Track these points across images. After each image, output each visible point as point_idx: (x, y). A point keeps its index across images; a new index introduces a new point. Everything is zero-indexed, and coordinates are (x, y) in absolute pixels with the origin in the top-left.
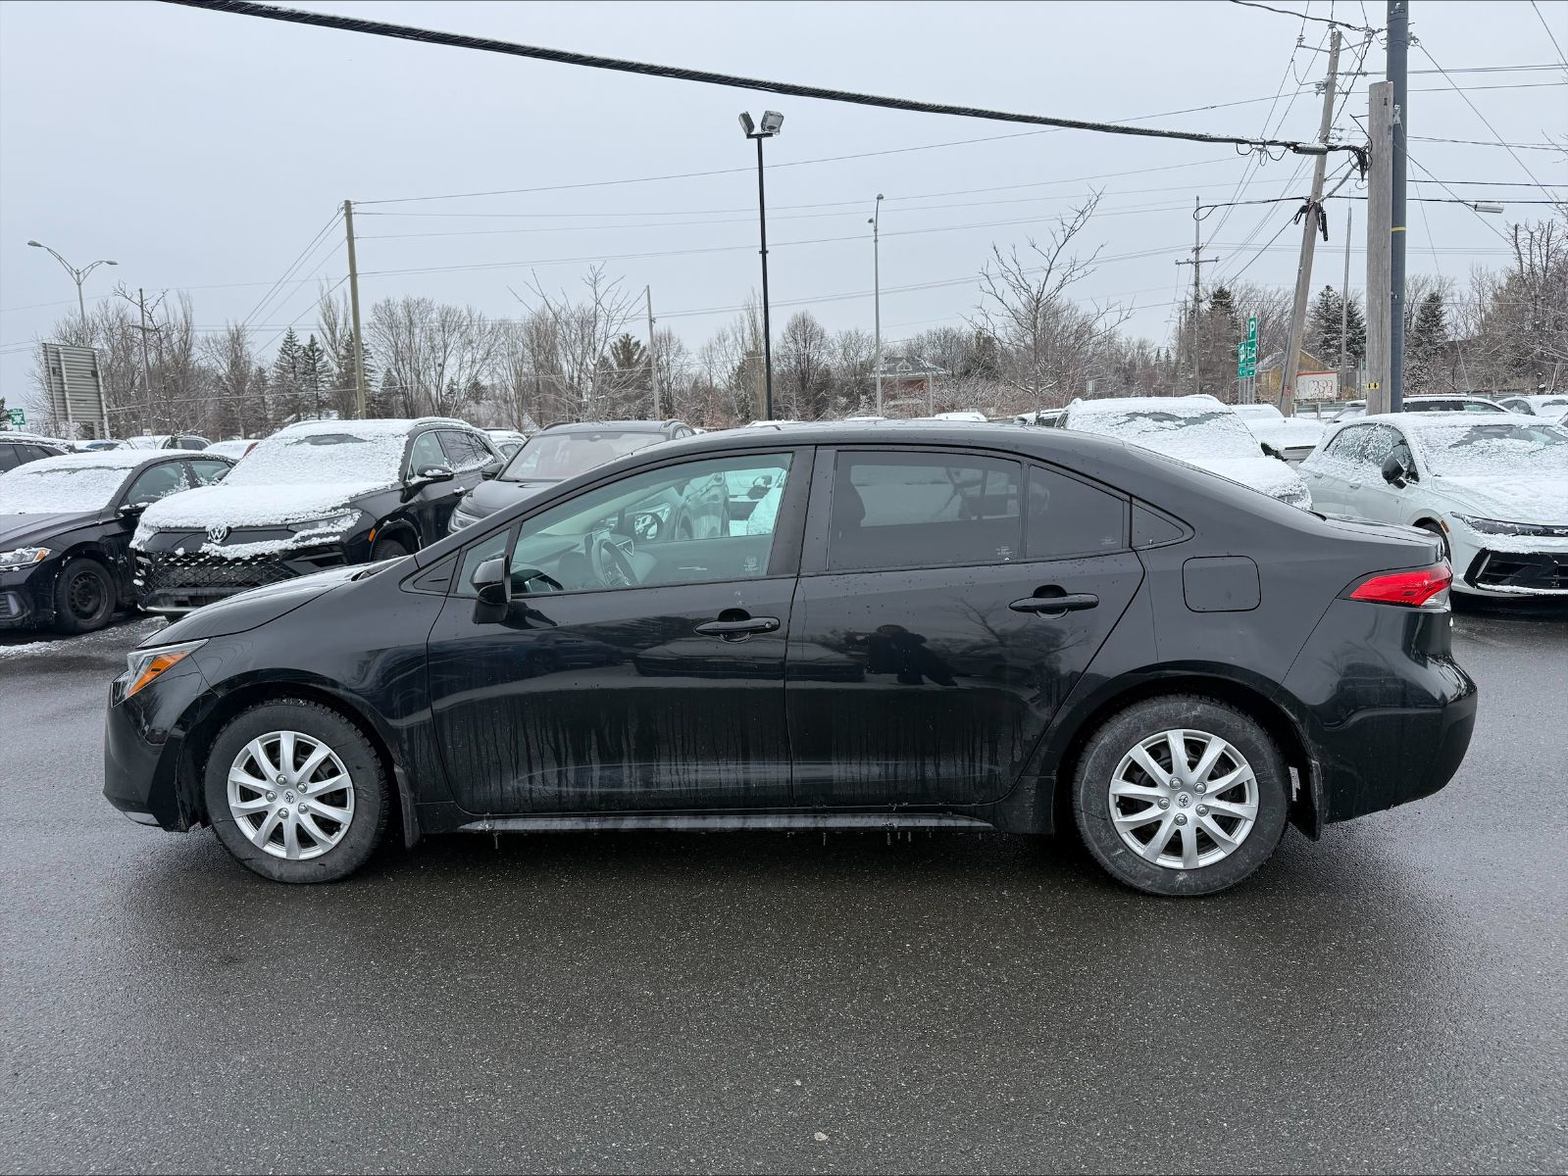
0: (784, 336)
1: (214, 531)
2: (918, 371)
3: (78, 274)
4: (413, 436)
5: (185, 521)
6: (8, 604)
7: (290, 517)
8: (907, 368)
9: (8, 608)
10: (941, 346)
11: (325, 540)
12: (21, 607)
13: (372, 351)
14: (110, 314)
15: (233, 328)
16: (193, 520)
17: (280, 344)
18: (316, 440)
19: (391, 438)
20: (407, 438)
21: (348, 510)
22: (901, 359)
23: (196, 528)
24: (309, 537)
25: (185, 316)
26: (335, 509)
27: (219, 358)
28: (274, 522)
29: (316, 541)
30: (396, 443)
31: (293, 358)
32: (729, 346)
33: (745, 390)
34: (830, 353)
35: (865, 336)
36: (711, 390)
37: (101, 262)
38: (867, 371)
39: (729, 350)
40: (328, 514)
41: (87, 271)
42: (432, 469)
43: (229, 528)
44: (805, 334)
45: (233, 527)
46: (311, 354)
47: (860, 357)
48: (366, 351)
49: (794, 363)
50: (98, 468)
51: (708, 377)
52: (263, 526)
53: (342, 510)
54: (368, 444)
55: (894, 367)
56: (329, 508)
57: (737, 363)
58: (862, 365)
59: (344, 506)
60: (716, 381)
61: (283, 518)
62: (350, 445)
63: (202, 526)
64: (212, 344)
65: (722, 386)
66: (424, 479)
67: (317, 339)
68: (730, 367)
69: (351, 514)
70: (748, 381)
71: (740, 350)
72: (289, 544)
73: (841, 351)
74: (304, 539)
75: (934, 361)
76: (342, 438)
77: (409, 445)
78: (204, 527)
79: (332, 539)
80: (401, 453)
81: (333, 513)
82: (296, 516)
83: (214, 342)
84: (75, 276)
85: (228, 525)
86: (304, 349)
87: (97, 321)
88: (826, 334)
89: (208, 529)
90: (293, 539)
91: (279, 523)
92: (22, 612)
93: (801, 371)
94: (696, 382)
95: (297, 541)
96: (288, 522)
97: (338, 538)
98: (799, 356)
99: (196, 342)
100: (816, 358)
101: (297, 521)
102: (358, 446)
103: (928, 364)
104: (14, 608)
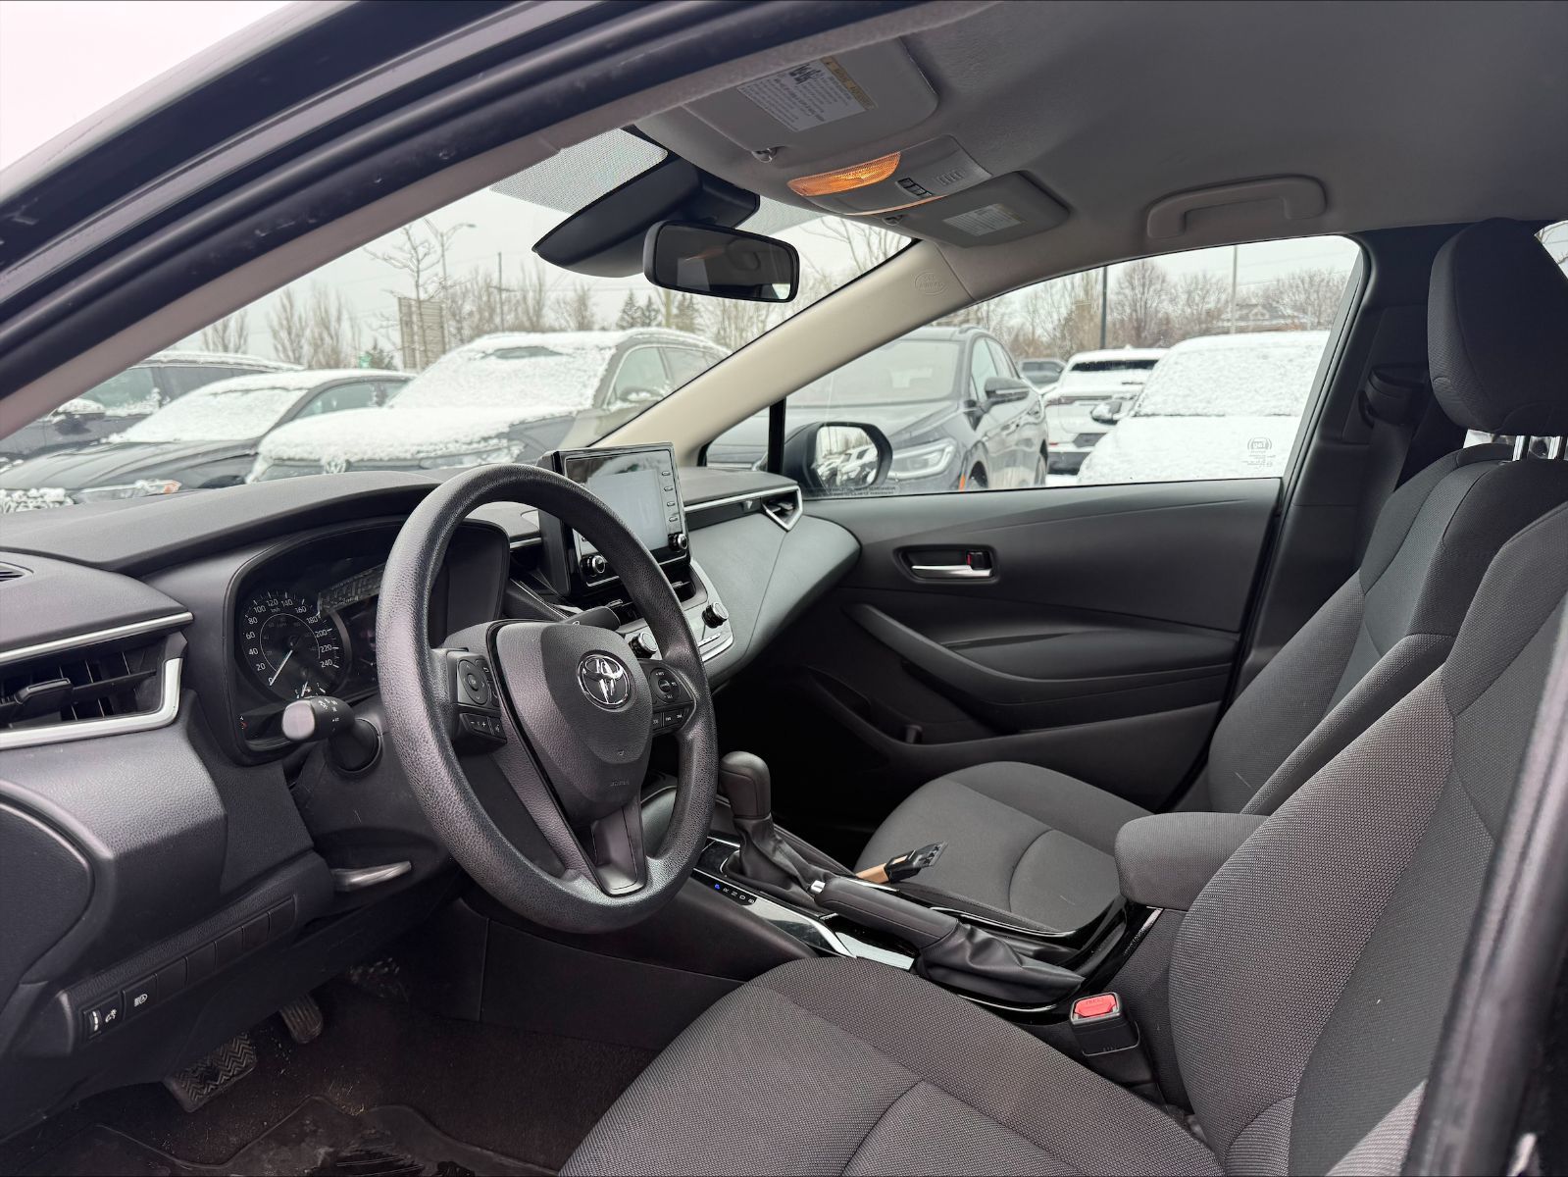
0: (1120, 283)
1: (329, 464)
2: (1276, 318)
3: (442, 236)
4: (621, 348)
5: (299, 450)
7: (424, 448)
8: (1263, 315)
10: (1306, 290)
13: (702, 309)
14: (479, 278)
15: (578, 287)
16: (309, 448)
17: (621, 305)
18: (505, 354)
19: (595, 352)
20: (613, 351)
21: (504, 442)
22: (1256, 305)
23: (311, 461)
25: (539, 279)
26: (485, 439)
27: (568, 319)
28: (402, 455)
30: (599, 357)
31: (633, 318)
32: (1057, 293)
33: (1071, 340)
34: (1173, 300)
35: (1214, 280)
36: (1032, 342)
37: (461, 225)
38: (1213, 318)
39: (1057, 297)
40: (475, 446)
41: (450, 234)
42: (637, 391)
43: (348, 462)
44: (1144, 277)
45: (352, 460)
46: (647, 314)
47: (1208, 303)
48: (697, 311)
49: (1128, 311)
50: (274, 388)
51: (1031, 327)
52: (390, 460)
53: (495, 441)
54: (564, 359)
55: (1247, 315)
56: (477, 438)
57: (1064, 312)
58: (1208, 312)
59: (500, 436)
60: (1039, 331)
61: (415, 449)
62: (542, 360)
63: (317, 457)
64: (562, 305)
65: (1045, 339)
66: (626, 405)
67: (653, 300)
68: (1055, 317)
69: (508, 448)
70: (1075, 331)
71: (1068, 299)
73: (1184, 297)
75: (1295, 307)
76: (534, 351)
77: (614, 362)
78: (319, 460)
80: (601, 370)
81: (483, 444)
82: (431, 448)
83: (565, 303)
84: (439, 238)
85: (346, 457)
86: (642, 309)
87: (469, 286)
88: (1168, 278)
89: (323, 462)
91: (408, 456)
93: (1137, 320)
94: (1017, 336)
96: (421, 455)
98: (1135, 302)
99: (548, 303)
100: (1154, 305)
101: (432, 455)
102: (552, 360)
103: (1289, 312)
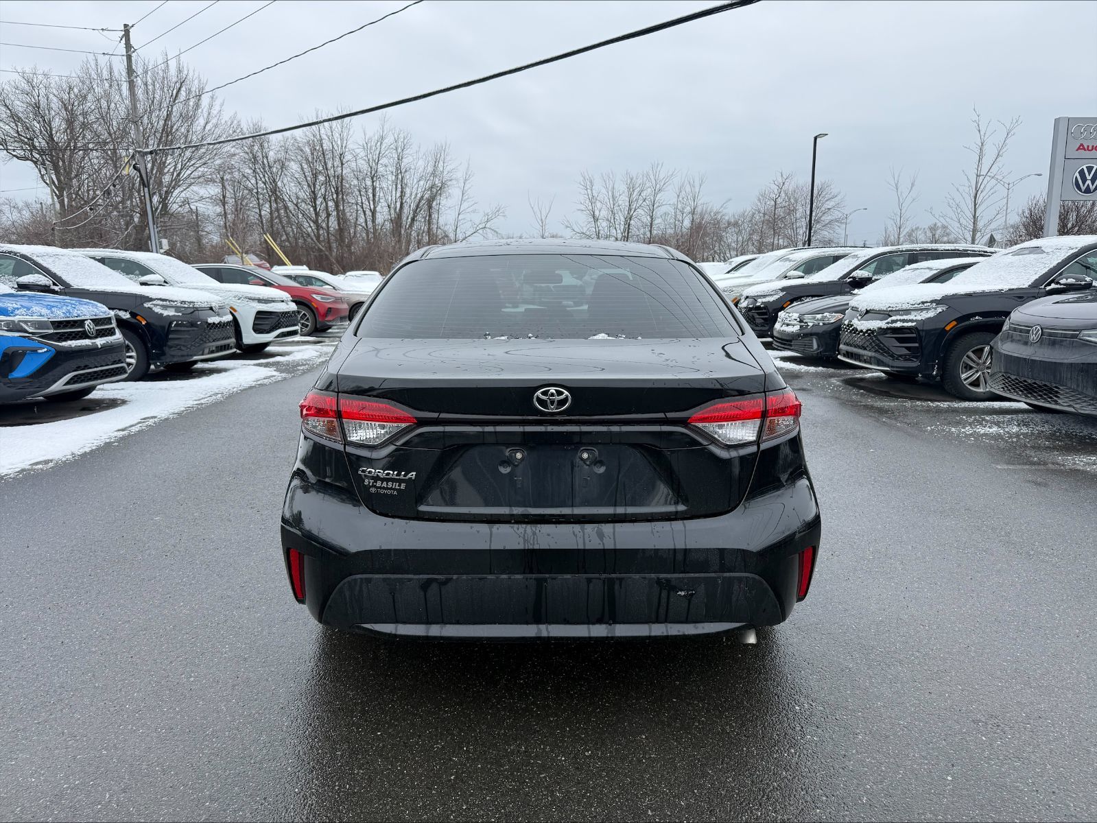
5: (856, 303)
6: (812, 343)
7: (892, 305)
9: (812, 346)
11: (906, 324)
12: (818, 346)
16: (859, 302)
20: (1076, 251)
21: (934, 304)
24: (896, 321)
26: (923, 303)
29: (899, 325)
40: (916, 305)
53: (929, 304)
56: (919, 302)
61: (887, 305)
72: (882, 324)
74: (893, 322)
76: (1034, 250)
78: (859, 308)
79: (910, 324)
81: (921, 305)
82: (896, 305)
90: (886, 321)
91: (885, 309)
92: (818, 349)
95: (888, 323)
96: (889, 309)
97: (914, 324)
101: (894, 309)
104: (815, 346)
